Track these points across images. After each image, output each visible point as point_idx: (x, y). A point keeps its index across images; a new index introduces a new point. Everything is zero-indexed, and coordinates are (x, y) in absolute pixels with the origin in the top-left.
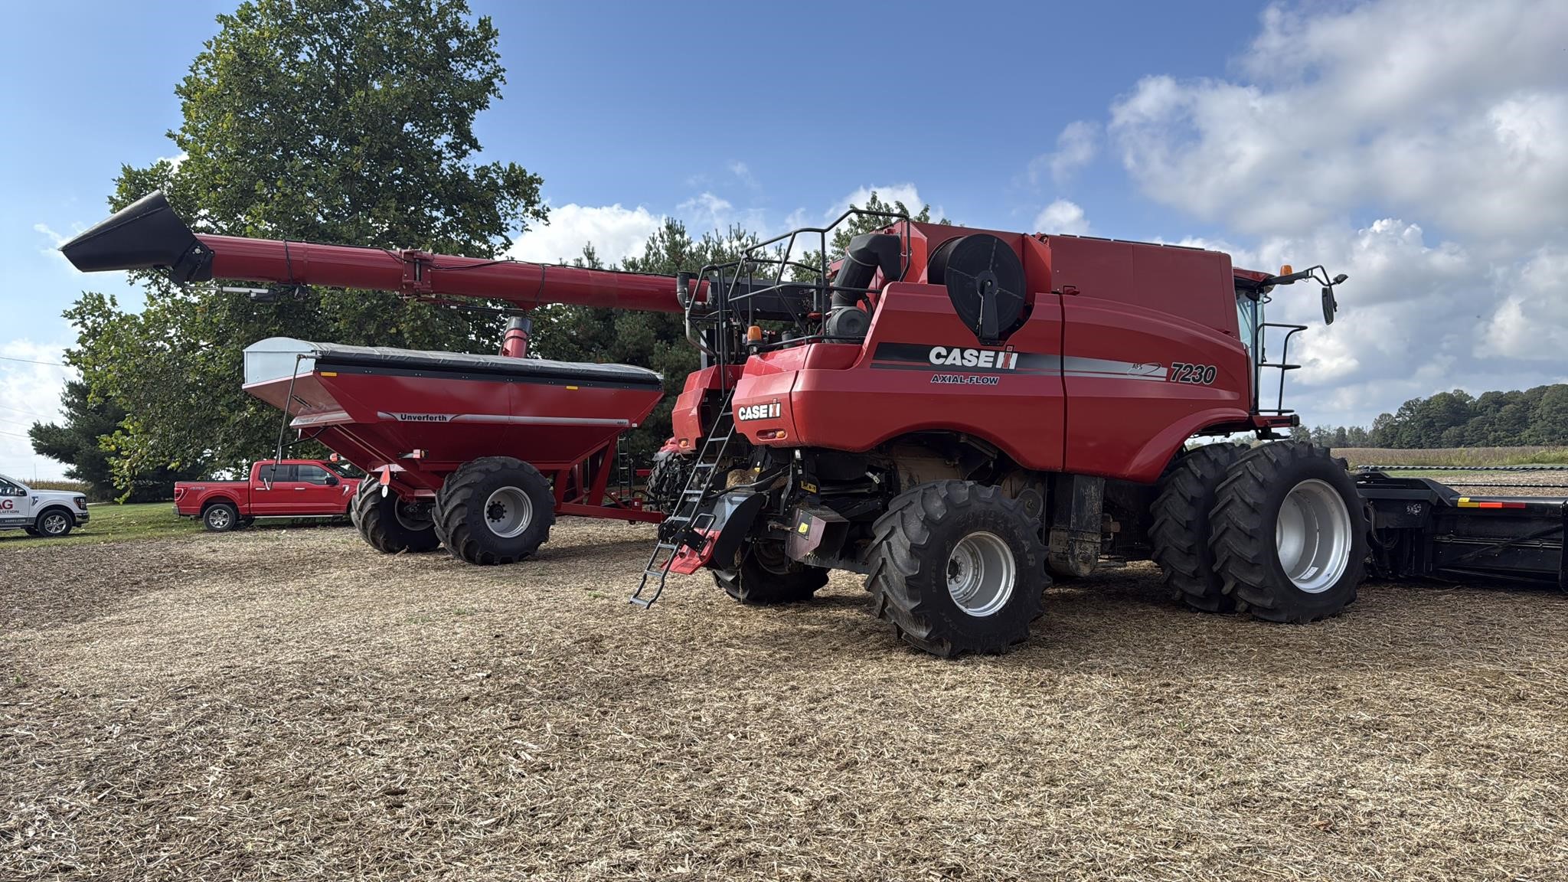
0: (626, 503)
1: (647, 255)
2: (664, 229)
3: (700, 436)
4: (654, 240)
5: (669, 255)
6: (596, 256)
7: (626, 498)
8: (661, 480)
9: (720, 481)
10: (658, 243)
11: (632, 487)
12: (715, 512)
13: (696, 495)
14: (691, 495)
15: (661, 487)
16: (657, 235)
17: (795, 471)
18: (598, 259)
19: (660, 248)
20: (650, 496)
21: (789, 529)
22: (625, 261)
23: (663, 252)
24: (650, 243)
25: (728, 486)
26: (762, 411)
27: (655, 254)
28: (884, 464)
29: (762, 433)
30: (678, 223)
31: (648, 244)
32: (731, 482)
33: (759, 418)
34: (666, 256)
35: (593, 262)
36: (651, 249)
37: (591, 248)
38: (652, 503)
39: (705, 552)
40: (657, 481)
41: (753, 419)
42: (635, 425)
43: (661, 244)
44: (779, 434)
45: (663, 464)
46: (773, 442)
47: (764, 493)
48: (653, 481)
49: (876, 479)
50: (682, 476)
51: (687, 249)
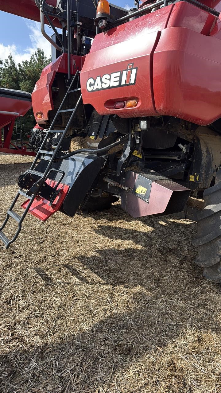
0: (20, 148)
1: (31, 61)
2: (37, 52)
3: (51, 109)
4: (33, 55)
5: (39, 61)
6: (13, 59)
7: (20, 146)
8: (34, 139)
9: (66, 145)
10: (35, 56)
11: (22, 141)
12: (61, 168)
13: (48, 155)
14: (44, 155)
15: (34, 142)
16: (34, 54)
17: (133, 140)
18: (13, 60)
19: (36, 59)
20: (30, 146)
21: (126, 188)
22: (23, 62)
23: (36, 60)
24: (32, 57)
25: (72, 150)
26: (113, 79)
27: (34, 61)
28: (190, 138)
29: (110, 103)
30: (42, 50)
31: (31, 57)
32: (74, 146)
33: (109, 87)
34: (38, 62)
35: (12, 61)
36: (32, 59)
37: (11, 56)
38: (31, 148)
39: (56, 201)
40: (33, 140)
41: (103, 89)
42: (22, 116)
43: (36, 57)
44: (130, 103)
45: (35, 134)
46: (122, 112)
47: (104, 157)
48: (31, 139)
49: (184, 149)
50: (42, 139)
51: (45, 60)
